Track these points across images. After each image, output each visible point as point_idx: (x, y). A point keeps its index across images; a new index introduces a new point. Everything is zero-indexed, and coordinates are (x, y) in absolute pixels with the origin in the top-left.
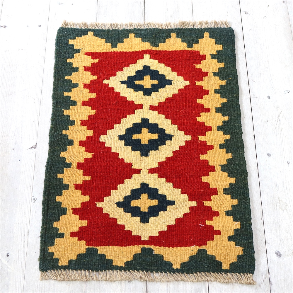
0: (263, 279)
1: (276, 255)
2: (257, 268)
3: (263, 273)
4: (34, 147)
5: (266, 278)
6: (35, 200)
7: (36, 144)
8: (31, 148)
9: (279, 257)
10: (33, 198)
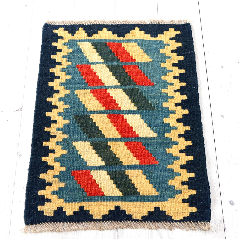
0: (219, 225)
1: (229, 204)
2: (214, 215)
3: (218, 220)
4: (20, 110)
5: (221, 224)
6: (21, 156)
7: (22, 107)
8: (18, 110)
9: (232, 206)
10: (19, 154)
